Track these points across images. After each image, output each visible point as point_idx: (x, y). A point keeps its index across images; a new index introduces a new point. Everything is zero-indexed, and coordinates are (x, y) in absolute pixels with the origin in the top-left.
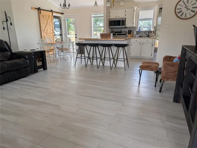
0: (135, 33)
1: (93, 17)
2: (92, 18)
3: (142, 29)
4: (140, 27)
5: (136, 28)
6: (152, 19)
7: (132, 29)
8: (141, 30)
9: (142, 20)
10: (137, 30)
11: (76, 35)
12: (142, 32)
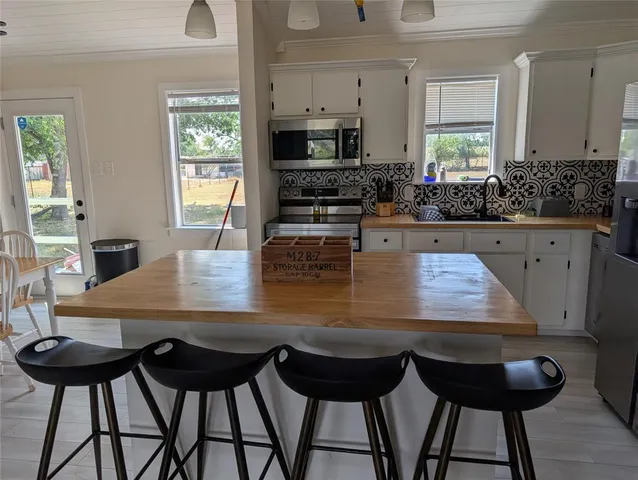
0: (409, 194)
1: (172, 110)
2: (171, 116)
3: (443, 174)
4: (431, 166)
5: (411, 168)
6: (491, 123)
7: (392, 173)
8: (438, 180)
9: (439, 128)
10: (416, 181)
11: (80, 203)
12: (445, 187)
